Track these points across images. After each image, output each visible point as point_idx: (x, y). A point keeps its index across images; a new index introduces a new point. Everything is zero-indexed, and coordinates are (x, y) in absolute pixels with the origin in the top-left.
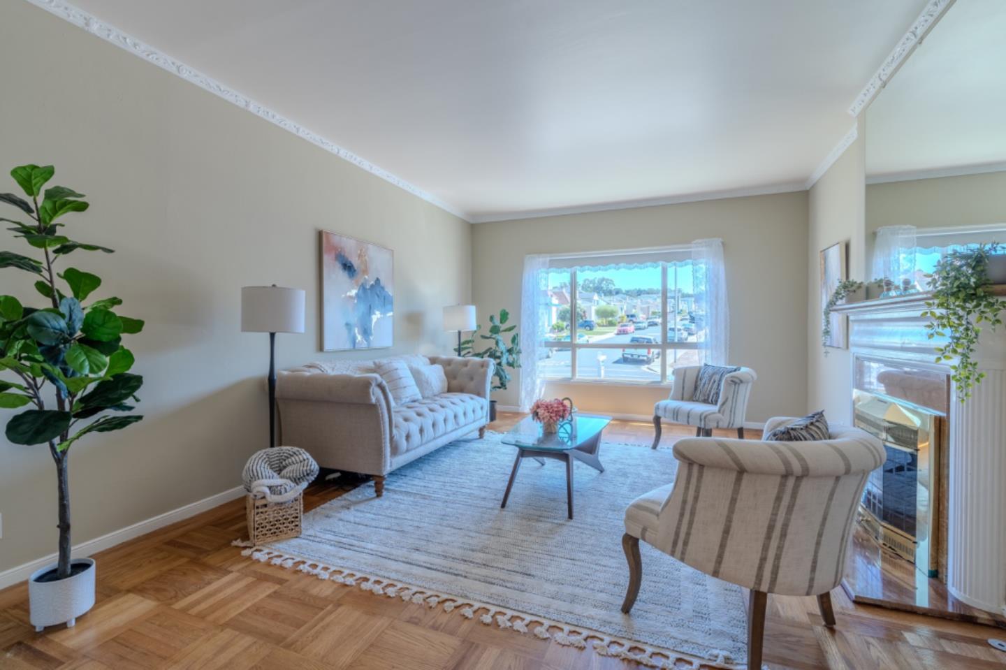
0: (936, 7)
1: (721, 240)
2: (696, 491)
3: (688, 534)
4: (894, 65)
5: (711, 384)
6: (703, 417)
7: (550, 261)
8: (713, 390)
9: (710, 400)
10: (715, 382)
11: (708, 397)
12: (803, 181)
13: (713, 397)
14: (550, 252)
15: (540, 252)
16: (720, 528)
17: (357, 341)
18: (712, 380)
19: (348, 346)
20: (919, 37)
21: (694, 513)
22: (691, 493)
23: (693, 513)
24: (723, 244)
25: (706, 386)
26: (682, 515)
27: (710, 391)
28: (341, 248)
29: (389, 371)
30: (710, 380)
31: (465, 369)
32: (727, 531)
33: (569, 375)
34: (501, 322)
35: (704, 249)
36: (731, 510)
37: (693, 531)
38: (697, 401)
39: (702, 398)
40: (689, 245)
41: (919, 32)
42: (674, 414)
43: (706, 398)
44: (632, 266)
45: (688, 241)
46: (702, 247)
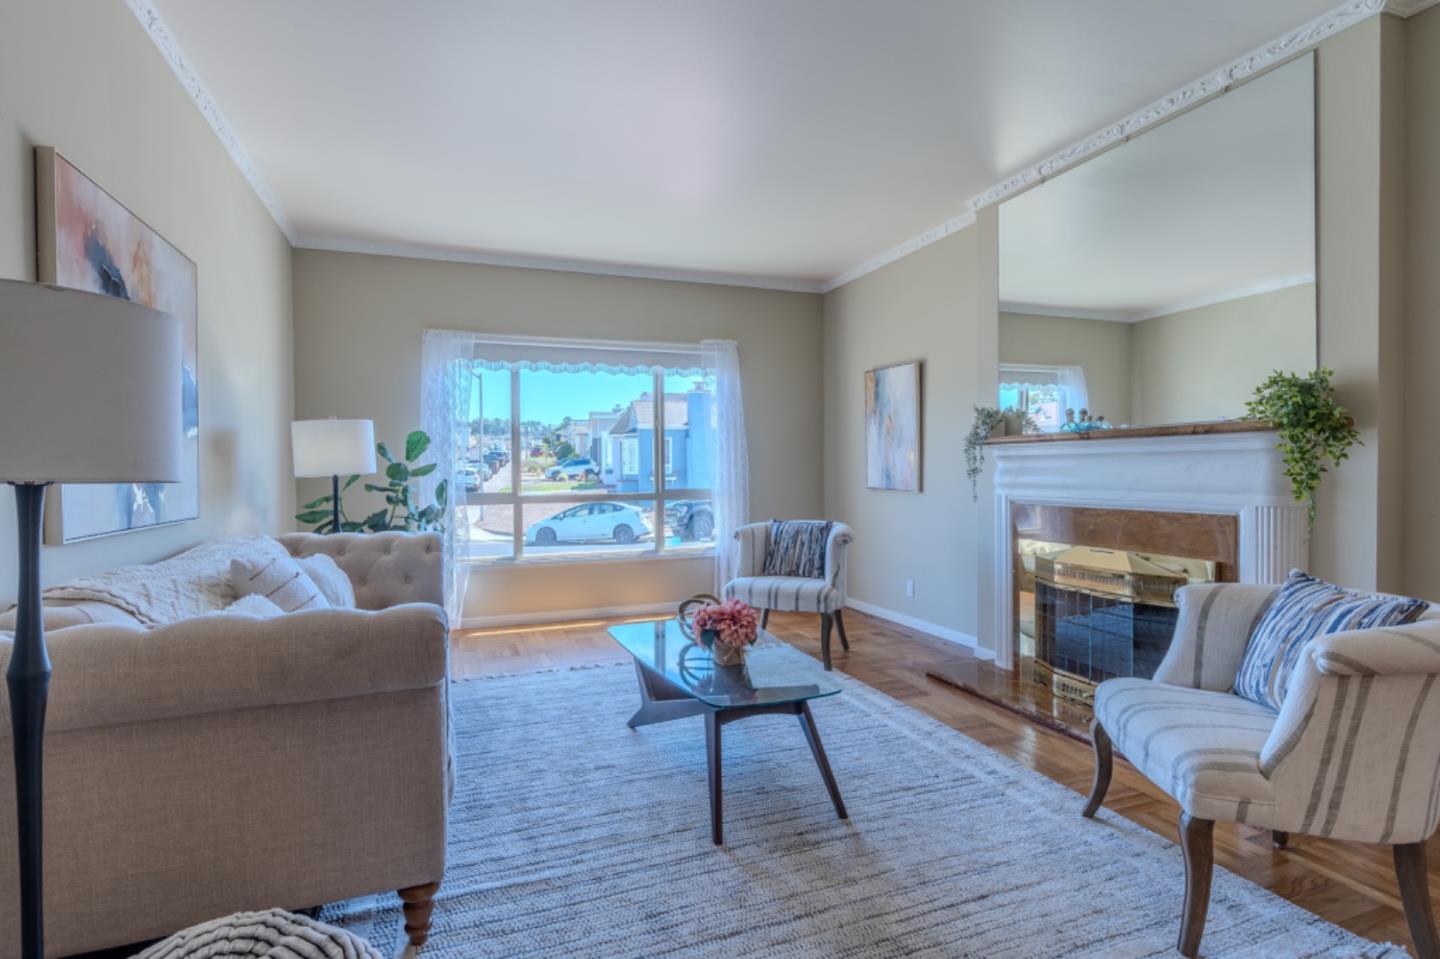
0: (1170, 104)
1: (736, 343)
2: (1354, 718)
3: (1339, 789)
4: (1071, 160)
5: (798, 548)
6: (822, 598)
7: (477, 345)
8: (803, 556)
9: (801, 572)
10: (803, 544)
11: (798, 568)
12: (821, 280)
13: (805, 567)
14: (477, 329)
15: (454, 327)
16: (1393, 765)
17: (135, 507)
18: (799, 543)
19: (116, 522)
20: (1125, 134)
21: (1351, 753)
22: (1345, 723)
23: (1347, 755)
24: (739, 350)
25: (791, 551)
26: (1326, 761)
27: (800, 558)
28: (97, 222)
29: (284, 584)
30: (795, 542)
31: (385, 559)
32: (1401, 768)
33: (510, 553)
34: (408, 458)
35: (716, 353)
36: (1409, 736)
37: (1349, 782)
38: (776, 574)
39: (786, 569)
40: (698, 346)
41: (1128, 130)
42: (769, 597)
43: (794, 568)
44: (615, 369)
45: (694, 339)
46: (714, 350)
